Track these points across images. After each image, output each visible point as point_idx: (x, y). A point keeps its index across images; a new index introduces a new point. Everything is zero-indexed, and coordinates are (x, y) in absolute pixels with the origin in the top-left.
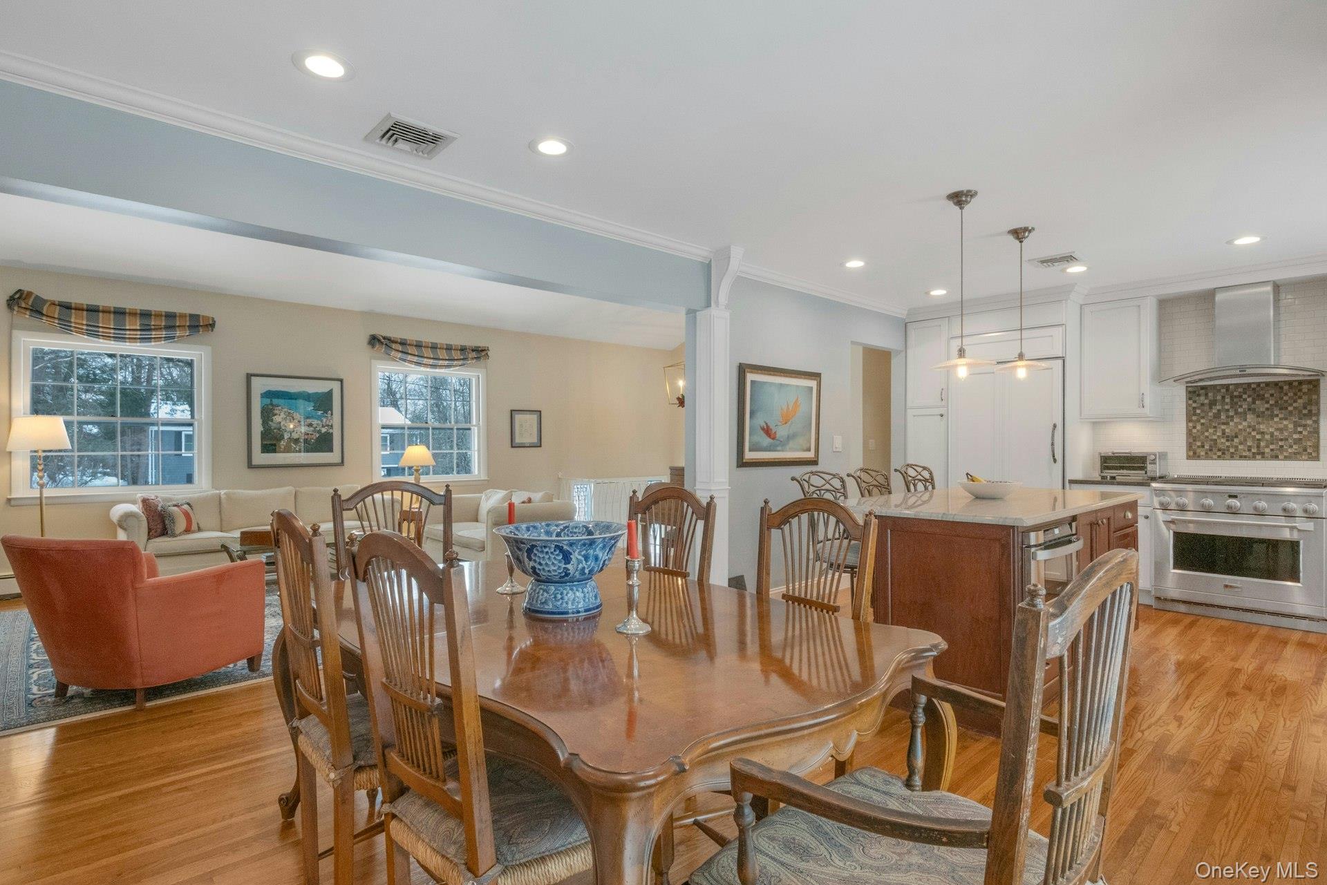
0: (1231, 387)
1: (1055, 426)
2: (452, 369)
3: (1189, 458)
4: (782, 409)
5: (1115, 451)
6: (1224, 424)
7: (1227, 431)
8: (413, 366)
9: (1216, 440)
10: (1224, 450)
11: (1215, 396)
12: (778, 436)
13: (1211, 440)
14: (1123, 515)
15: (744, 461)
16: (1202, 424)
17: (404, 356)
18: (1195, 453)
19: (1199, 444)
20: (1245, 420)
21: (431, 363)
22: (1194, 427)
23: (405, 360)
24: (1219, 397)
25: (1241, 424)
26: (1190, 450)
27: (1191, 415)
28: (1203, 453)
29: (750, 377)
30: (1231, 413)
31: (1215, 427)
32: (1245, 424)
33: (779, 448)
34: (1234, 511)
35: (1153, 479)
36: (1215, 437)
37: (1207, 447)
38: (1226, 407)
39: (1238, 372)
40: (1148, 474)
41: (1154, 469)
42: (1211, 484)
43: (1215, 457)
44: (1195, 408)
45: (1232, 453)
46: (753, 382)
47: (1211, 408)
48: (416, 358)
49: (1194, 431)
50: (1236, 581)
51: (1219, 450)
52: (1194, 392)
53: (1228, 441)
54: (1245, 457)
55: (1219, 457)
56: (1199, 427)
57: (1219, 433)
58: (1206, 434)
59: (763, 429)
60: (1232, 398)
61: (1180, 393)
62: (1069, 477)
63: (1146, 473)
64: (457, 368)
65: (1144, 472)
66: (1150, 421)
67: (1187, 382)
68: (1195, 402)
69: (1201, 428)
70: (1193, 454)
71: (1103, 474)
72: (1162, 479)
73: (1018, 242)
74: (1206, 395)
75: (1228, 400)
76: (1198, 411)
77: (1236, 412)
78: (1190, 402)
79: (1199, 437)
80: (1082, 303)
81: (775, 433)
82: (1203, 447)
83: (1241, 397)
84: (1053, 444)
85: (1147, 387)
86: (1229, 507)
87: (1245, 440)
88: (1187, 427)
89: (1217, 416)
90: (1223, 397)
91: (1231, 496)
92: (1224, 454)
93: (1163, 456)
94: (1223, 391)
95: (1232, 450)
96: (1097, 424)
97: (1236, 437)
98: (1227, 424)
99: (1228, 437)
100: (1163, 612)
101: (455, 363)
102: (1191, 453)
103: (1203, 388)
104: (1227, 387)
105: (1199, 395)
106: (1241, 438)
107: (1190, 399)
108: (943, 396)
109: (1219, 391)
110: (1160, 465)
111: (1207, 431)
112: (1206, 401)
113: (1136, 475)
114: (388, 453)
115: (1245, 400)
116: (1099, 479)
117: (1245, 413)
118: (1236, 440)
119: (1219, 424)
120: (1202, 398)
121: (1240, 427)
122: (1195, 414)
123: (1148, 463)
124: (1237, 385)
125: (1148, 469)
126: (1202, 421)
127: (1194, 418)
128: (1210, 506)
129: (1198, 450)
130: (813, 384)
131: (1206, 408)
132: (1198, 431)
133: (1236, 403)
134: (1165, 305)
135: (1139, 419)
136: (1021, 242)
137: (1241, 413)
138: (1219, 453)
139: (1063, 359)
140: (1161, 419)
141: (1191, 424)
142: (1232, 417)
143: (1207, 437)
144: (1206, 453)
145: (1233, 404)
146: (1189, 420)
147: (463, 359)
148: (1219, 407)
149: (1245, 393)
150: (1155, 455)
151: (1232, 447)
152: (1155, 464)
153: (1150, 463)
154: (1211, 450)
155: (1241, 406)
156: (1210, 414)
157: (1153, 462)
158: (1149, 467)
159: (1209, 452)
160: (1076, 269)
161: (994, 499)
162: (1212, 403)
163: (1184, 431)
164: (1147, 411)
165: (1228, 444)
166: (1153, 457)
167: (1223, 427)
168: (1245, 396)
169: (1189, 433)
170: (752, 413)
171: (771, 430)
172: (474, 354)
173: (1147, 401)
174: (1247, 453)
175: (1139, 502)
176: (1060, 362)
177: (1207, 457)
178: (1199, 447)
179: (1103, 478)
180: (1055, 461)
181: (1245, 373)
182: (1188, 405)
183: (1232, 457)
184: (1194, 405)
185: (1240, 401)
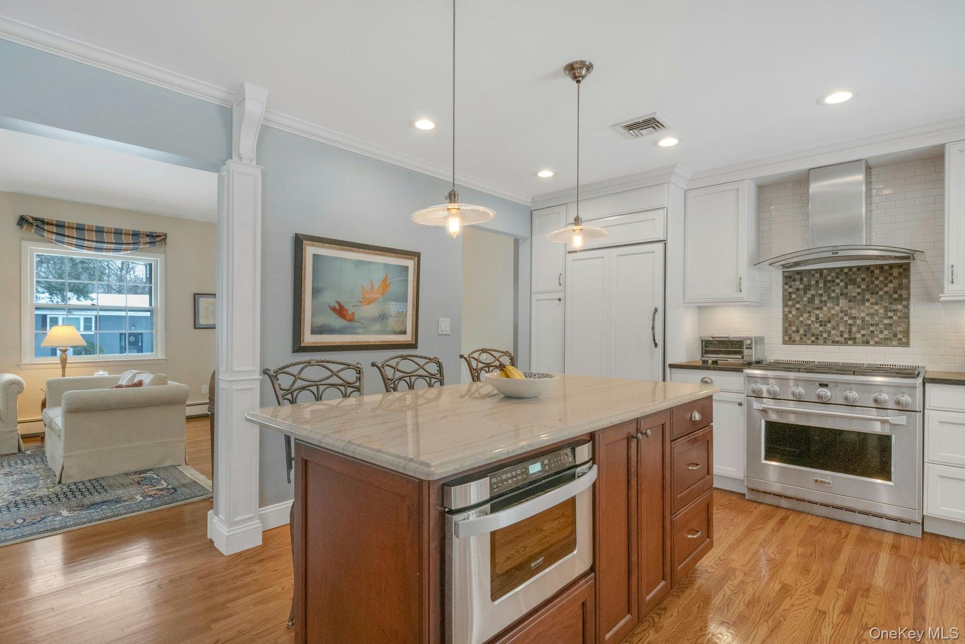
0: (824, 271)
1: (656, 310)
2: (122, 253)
3: (785, 342)
4: (362, 287)
5: (714, 336)
6: (818, 308)
7: (820, 315)
8: (73, 248)
9: (810, 325)
10: (818, 335)
11: (809, 281)
12: (356, 317)
13: (806, 325)
14: (689, 416)
15: (302, 345)
16: (798, 309)
17: (60, 238)
18: (790, 338)
19: (794, 328)
20: (838, 305)
21: (94, 246)
22: (790, 312)
23: (63, 242)
24: (813, 282)
25: (833, 308)
26: (786, 335)
27: (787, 299)
28: (798, 338)
29: (310, 251)
30: (825, 298)
31: (809, 312)
32: (837, 308)
33: (359, 331)
34: (824, 400)
35: (749, 365)
36: (809, 322)
37: (802, 332)
38: (820, 292)
39: (830, 254)
40: (745, 358)
41: (752, 354)
42: (802, 372)
43: (809, 342)
44: (790, 293)
45: (825, 338)
46: (315, 257)
47: (805, 293)
48: (75, 240)
49: (790, 316)
50: (825, 476)
51: (813, 335)
52: (790, 277)
53: (821, 325)
54: (838, 342)
55: (813, 342)
56: (794, 312)
57: (813, 318)
58: (801, 319)
59: (334, 310)
60: (825, 282)
61: (776, 278)
62: (669, 361)
63: (743, 358)
64: (129, 252)
65: (740, 356)
66: (749, 306)
67: (784, 266)
68: (790, 287)
69: (797, 313)
70: (789, 340)
71: (703, 359)
72: (758, 364)
73: (575, 82)
74: (801, 280)
75: (821, 285)
76: (794, 296)
77: (829, 298)
78: (787, 287)
79: (794, 322)
80: (685, 188)
81: (353, 314)
82: (798, 331)
83: (833, 281)
84: (653, 328)
85: (744, 270)
86: (819, 397)
87: (838, 325)
88: (784, 311)
89: (811, 301)
90: (817, 282)
91: (822, 385)
92: (817, 339)
93: (760, 340)
94: (817, 275)
95: (825, 335)
96: (702, 308)
97: (829, 322)
98: (820, 308)
99: (821, 321)
100: (755, 505)
101: (124, 247)
102: (787, 338)
103: (798, 273)
104: (820, 271)
105: (794, 280)
106: (833, 323)
107: (786, 284)
108: (561, 281)
109: (813, 275)
110: (756, 350)
111: (802, 316)
112: (801, 286)
113: (733, 359)
114: (93, 333)
115: (838, 284)
116: (700, 364)
117: (838, 298)
118: (829, 325)
119: (813, 309)
120: (798, 283)
121: (833, 312)
122: (790, 299)
123: (745, 348)
124: (830, 270)
125: (745, 354)
126: (798, 306)
127: (790, 303)
128: (800, 395)
129: (793, 335)
130: (410, 263)
131: (802, 292)
132: (793, 316)
133: (830, 288)
134: (763, 189)
135: (738, 303)
136: (578, 82)
137: (833, 298)
138: (813, 339)
139: (664, 242)
140: (759, 304)
141: (787, 309)
142: (825, 301)
143: (802, 322)
144: (801, 338)
145: (827, 289)
146: (785, 305)
147: (132, 243)
148: (813, 292)
149: (838, 278)
150: (751, 339)
151: (825, 332)
152: (751, 348)
153: (746, 348)
154: (805, 335)
155: (834, 291)
156: (805, 299)
157: (749, 347)
158: (746, 352)
159: (804, 338)
160: (668, 142)
161: (522, 398)
162: (807, 288)
163: (781, 315)
164: (744, 295)
165: (821, 329)
166: (749, 342)
167: (817, 312)
168: (837, 281)
169: (785, 317)
170: (316, 292)
171: (347, 311)
172: (148, 240)
173: (745, 284)
174: (839, 339)
175: (714, 398)
176: (661, 245)
177: (802, 342)
178: (794, 332)
179: (704, 362)
180: (656, 345)
181: (838, 255)
182: (784, 290)
183: (825, 343)
184: (790, 290)
185: (833, 285)
